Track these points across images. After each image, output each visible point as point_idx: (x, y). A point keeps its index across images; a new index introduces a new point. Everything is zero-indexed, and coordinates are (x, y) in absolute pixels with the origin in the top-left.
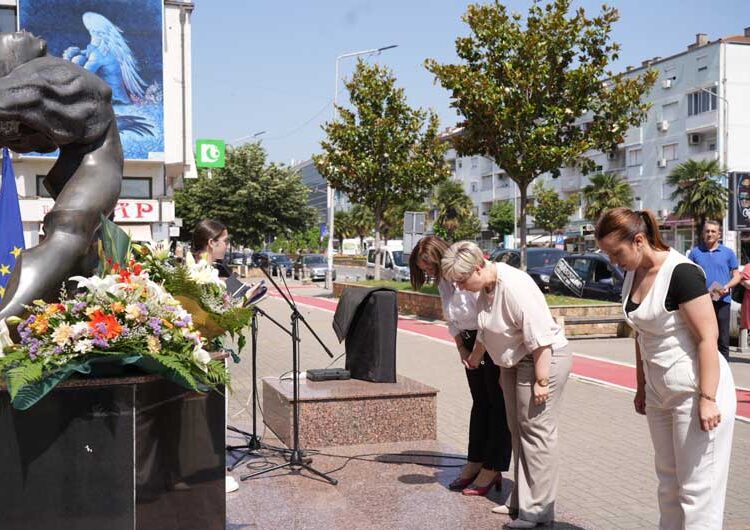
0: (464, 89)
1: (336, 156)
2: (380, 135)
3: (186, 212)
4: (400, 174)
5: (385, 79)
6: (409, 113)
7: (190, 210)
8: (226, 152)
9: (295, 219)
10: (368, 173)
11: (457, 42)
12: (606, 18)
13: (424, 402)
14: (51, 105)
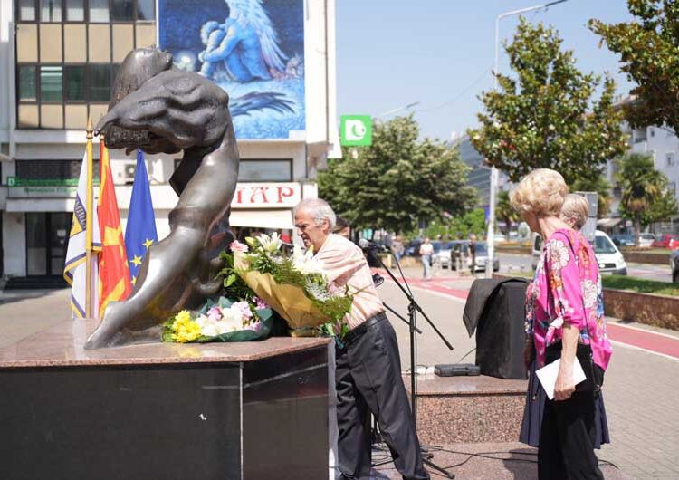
0: (633, 52)
1: (495, 129)
2: (544, 105)
3: (331, 195)
4: (568, 149)
5: (550, 40)
6: (580, 78)
7: (336, 193)
8: (374, 127)
9: (452, 202)
10: (531, 148)
14: (175, 113)
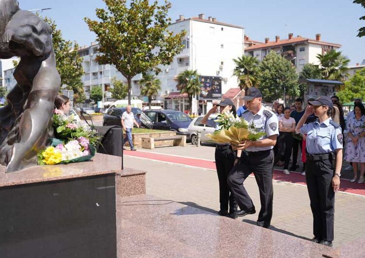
6: (64, 42)
11: (96, 10)
12: (166, 6)
13: (140, 177)
14: (35, 35)
